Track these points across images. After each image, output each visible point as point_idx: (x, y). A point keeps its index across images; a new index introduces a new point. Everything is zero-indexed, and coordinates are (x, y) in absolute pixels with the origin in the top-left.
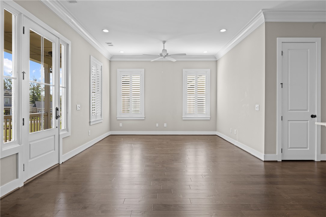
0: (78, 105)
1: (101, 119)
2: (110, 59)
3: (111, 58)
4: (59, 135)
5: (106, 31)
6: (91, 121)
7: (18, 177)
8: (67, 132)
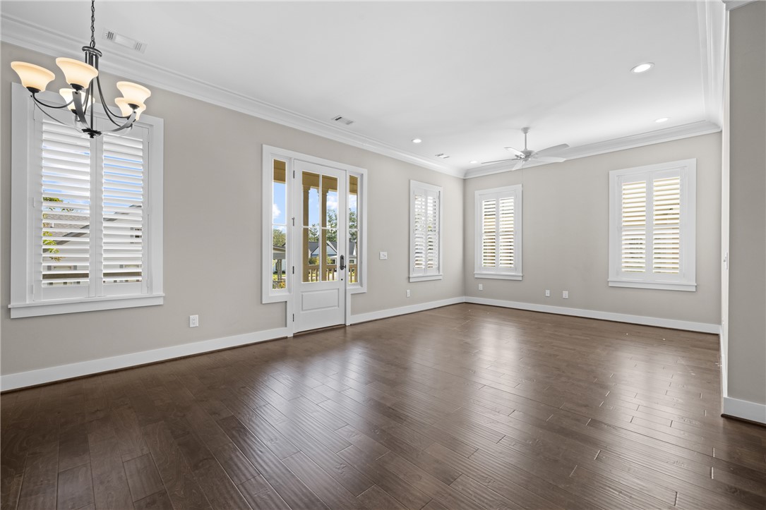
0: (381, 253)
1: (437, 274)
2: (465, 176)
3: (466, 174)
4: (345, 290)
5: (417, 141)
6: (411, 276)
7: (286, 326)
8: (359, 287)
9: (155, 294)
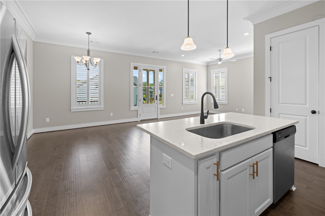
0: (171, 94)
1: (195, 102)
2: (207, 64)
4: (158, 107)
5: (183, 56)
6: (183, 102)
7: (138, 117)
8: (163, 106)
9: (102, 107)
